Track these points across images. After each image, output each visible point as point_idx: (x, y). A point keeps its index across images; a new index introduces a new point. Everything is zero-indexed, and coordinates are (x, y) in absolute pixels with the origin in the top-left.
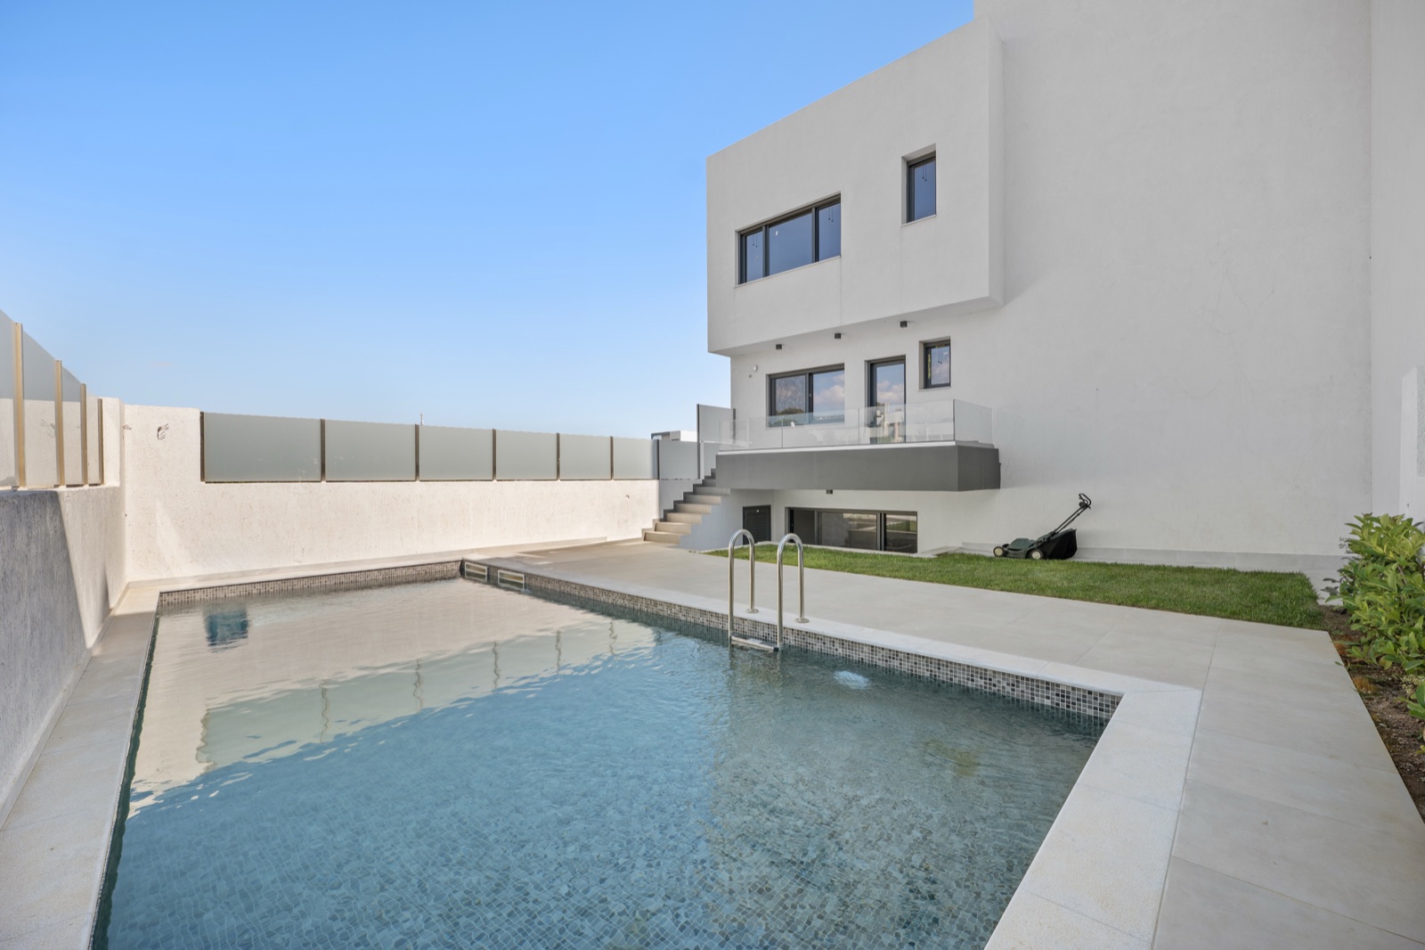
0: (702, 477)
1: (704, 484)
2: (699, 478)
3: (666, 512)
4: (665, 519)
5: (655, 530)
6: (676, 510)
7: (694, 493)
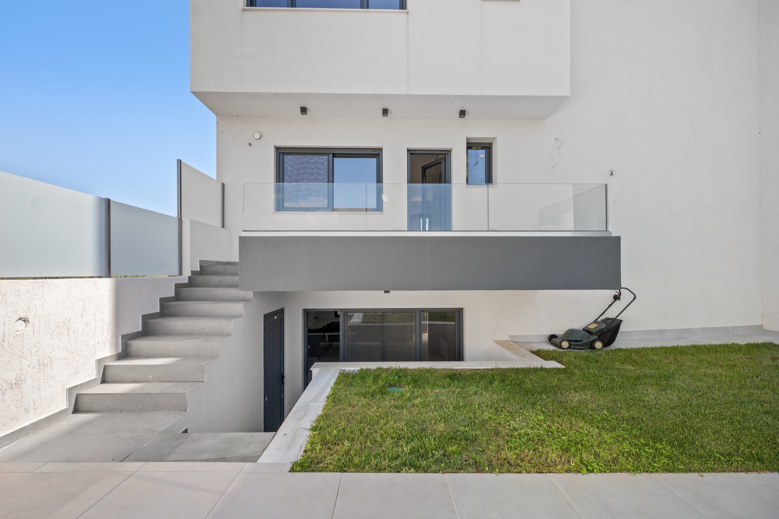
0: (187, 273)
1: (191, 283)
2: (181, 273)
3: (127, 339)
4: (125, 354)
5: (104, 381)
6: (147, 331)
7: (178, 297)
